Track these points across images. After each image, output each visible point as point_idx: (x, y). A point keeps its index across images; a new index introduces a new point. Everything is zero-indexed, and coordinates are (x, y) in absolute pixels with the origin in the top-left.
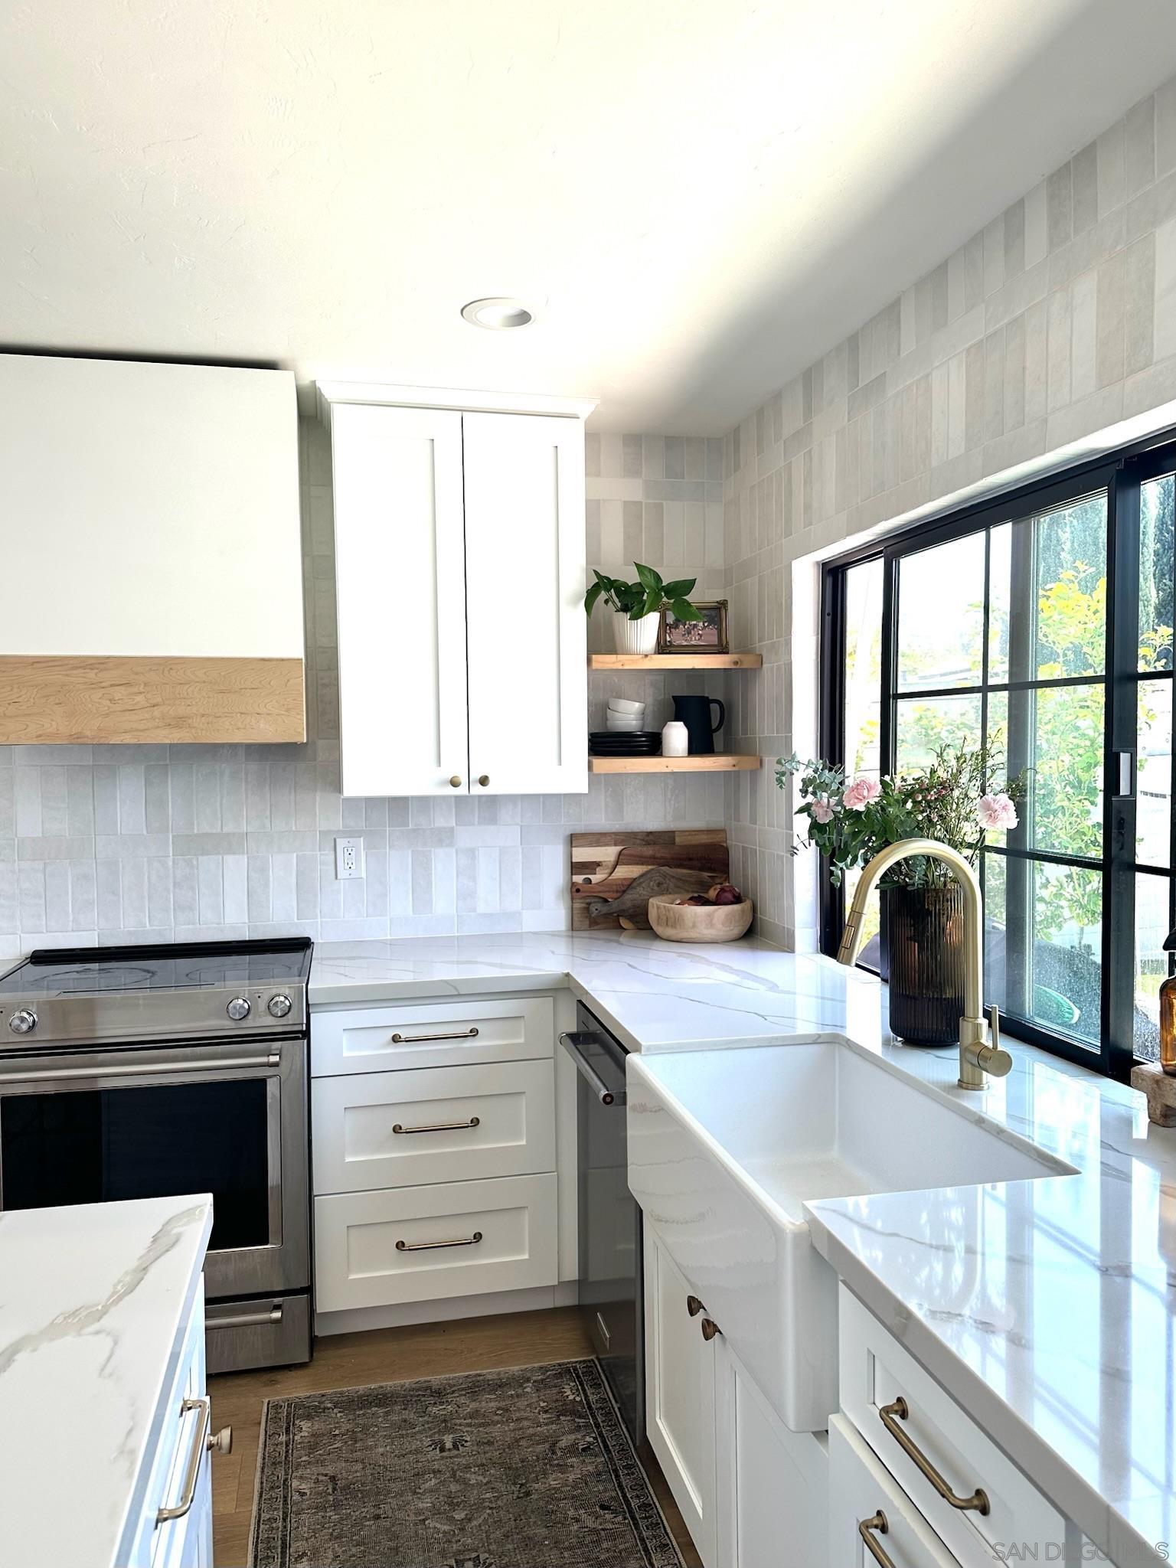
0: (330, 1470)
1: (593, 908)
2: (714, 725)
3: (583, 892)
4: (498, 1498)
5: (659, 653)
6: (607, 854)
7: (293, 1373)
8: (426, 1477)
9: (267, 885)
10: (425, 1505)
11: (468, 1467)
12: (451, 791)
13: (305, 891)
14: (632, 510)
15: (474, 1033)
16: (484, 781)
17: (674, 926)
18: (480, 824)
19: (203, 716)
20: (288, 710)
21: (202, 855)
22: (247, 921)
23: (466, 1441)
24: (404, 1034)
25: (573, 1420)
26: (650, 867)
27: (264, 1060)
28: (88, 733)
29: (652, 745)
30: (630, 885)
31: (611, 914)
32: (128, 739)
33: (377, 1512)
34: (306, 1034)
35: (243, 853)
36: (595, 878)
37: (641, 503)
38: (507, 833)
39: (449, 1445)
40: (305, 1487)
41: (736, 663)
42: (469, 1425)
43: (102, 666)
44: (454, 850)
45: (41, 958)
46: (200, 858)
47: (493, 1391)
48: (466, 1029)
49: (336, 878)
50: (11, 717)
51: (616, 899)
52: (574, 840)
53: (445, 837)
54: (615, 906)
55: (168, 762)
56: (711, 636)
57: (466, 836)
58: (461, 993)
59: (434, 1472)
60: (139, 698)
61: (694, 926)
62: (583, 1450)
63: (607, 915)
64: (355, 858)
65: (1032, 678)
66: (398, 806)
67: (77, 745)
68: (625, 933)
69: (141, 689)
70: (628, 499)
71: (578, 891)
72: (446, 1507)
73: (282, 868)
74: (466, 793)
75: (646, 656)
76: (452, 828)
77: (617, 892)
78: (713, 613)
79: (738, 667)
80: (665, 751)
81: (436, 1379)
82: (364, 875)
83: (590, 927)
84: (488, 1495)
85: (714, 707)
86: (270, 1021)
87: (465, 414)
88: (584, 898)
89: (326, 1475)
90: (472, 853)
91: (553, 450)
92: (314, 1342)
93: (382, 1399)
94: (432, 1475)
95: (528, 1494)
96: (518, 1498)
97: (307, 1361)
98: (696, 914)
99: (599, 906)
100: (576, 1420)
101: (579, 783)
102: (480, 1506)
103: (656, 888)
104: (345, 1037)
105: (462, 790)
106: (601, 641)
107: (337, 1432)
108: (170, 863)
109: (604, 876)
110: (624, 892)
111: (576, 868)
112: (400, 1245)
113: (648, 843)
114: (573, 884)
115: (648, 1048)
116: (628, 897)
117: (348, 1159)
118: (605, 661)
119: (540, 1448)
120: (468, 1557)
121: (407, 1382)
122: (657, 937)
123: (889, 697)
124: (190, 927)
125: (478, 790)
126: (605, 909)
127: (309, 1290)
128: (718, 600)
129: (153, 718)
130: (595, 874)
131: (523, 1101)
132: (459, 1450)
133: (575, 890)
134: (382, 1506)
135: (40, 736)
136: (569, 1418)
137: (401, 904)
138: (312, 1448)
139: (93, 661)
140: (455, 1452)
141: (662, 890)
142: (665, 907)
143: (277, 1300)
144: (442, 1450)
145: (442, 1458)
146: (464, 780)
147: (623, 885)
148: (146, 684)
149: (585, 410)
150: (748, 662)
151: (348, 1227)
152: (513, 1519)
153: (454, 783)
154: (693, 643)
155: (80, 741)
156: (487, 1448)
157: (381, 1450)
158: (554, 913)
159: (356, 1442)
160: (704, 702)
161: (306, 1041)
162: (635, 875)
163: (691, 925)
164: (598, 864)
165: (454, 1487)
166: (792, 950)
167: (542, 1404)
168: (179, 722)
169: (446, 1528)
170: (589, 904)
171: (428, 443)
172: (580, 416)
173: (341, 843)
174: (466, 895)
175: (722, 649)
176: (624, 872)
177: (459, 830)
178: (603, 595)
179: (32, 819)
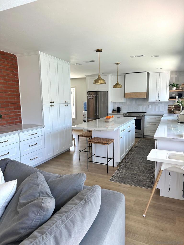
5: (176, 90)
6: (172, 107)
13: (146, 109)
14: (176, 78)
15: (156, 118)
19: (139, 96)
21: (139, 106)
22: (142, 111)
24: (151, 118)
27: (141, 118)
28: (132, 97)
29: (175, 98)
35: (142, 106)
38: (163, 105)
45: (128, 112)
49: (149, 108)
50: (128, 96)
52: (169, 106)
53: (157, 105)
55: (137, 99)
58: (155, 115)
66: (154, 102)
68: (172, 113)
69: (135, 94)
73: (145, 107)
75: (174, 90)
82: (151, 108)
83: (170, 113)
85: (182, 94)
86: (142, 116)
87: (160, 73)
90: (160, 106)
91: (167, 74)
99: (171, 111)
101: (168, 101)
104: (147, 117)
106: (170, 89)
108: (137, 106)
109: (171, 109)
111: (169, 108)
112: (150, 132)
113: (176, 106)
117: (147, 125)
118: (171, 91)
122: (174, 113)
124: (138, 111)
127: (144, 133)
133: (168, 110)
137: (154, 110)
139: (132, 93)
142: (175, 111)
143: (141, 133)
146: (158, 100)
149: (170, 71)
151: (147, 130)
154: (179, 89)
161: (144, 117)
162: (174, 109)
168: (137, 97)
171: (157, 75)
173: (149, 105)
174: (159, 110)
175: (182, 90)
177: (159, 105)
178: (170, 86)
179: (128, 103)
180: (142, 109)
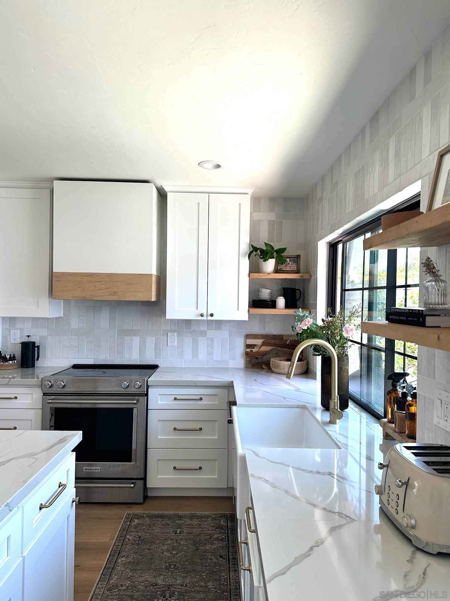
0: (139, 534)
1: (253, 360)
2: (298, 298)
3: (250, 355)
4: (188, 549)
5: (276, 273)
6: (259, 342)
7: (137, 506)
8: (168, 540)
9: (145, 347)
10: (165, 548)
11: (182, 539)
12: (200, 318)
13: (157, 350)
14: (271, 224)
15: (201, 399)
16: (212, 315)
17: (277, 368)
18: (215, 330)
19: (122, 292)
20: (147, 290)
21: (126, 336)
22: (139, 358)
23: (184, 532)
24: (178, 397)
25: (221, 531)
26: (274, 347)
27: (132, 402)
28: (87, 296)
29: (273, 304)
30: (265, 353)
31: (260, 363)
32: (99, 299)
33: (150, 548)
34: (147, 395)
35: (138, 336)
36: (254, 350)
37: (275, 221)
38: (225, 333)
39: (178, 532)
40: (130, 538)
41: (301, 277)
42: (187, 527)
43: (93, 276)
44: (206, 338)
45: (75, 367)
46: (125, 337)
47: (198, 518)
48: (198, 397)
49: (167, 346)
50: (65, 291)
51: (261, 358)
52: (248, 336)
53: (203, 334)
54: (260, 360)
55: (117, 306)
56: (294, 267)
57: (211, 333)
58: (197, 385)
59: (171, 539)
60: (103, 286)
61: (283, 368)
62: (220, 539)
63: (258, 363)
64: (174, 339)
65: (375, 286)
66: (188, 322)
67: (84, 300)
68: (264, 370)
69: (104, 283)
70: (270, 219)
71: (248, 354)
72: (171, 550)
73: (151, 341)
74: (206, 319)
75: (269, 274)
76: (206, 331)
77: (262, 355)
78: (295, 259)
79: (302, 278)
80: (277, 307)
81: (180, 513)
82: (176, 345)
83: (252, 367)
84: (185, 548)
85: (298, 292)
86: (134, 389)
87: (210, 194)
88: (250, 357)
89: (138, 535)
90: (212, 339)
91: (238, 205)
92: (146, 497)
93: (162, 517)
94: (170, 540)
95: (198, 549)
96: (194, 550)
97: (142, 502)
98: (284, 364)
99: (254, 360)
100: (222, 531)
101: (245, 317)
102: (182, 550)
103: (275, 355)
104: (159, 397)
105: (204, 318)
106: (254, 269)
107: (145, 524)
108: (116, 338)
109: (258, 350)
110: (264, 355)
111: (248, 346)
112: (175, 468)
113: (273, 339)
114: (246, 352)
115: (239, 404)
116: (265, 357)
117: (159, 437)
118: (256, 275)
119: (207, 537)
120: (173, 564)
121: (171, 513)
122: (273, 372)
123: (343, 290)
124: (121, 359)
125: (210, 318)
126: (257, 361)
127: (144, 479)
128: (297, 254)
129: (107, 292)
130: (254, 349)
131: (217, 423)
132: (181, 534)
133: (247, 354)
134: (152, 546)
135: (73, 297)
136: (219, 530)
137: (188, 355)
138: (136, 527)
139: (89, 274)
140: (179, 534)
141: (277, 355)
142: (274, 361)
143: (134, 481)
144: (176, 533)
145: (175, 535)
146: (205, 314)
147: (264, 353)
148: (105, 282)
149: (250, 191)
150: (306, 276)
151: (158, 460)
152: (191, 556)
153: (202, 315)
154: (288, 269)
155: (85, 299)
156: (190, 535)
157: (157, 531)
158: (240, 362)
159: (150, 527)
160: (293, 290)
161: (146, 397)
162: (268, 350)
163: (282, 368)
164: (255, 345)
165: (175, 544)
166: (316, 379)
167: (212, 524)
168: (114, 293)
169: (169, 555)
170: (251, 359)
171: (198, 204)
172: (249, 193)
173: (169, 334)
174: (210, 354)
175: (298, 272)
176: (265, 349)
177: (208, 331)
178: (254, 253)
179: (75, 323)
180: (142, 350)
